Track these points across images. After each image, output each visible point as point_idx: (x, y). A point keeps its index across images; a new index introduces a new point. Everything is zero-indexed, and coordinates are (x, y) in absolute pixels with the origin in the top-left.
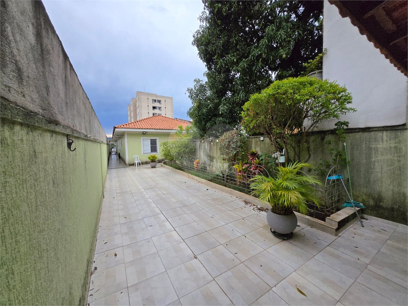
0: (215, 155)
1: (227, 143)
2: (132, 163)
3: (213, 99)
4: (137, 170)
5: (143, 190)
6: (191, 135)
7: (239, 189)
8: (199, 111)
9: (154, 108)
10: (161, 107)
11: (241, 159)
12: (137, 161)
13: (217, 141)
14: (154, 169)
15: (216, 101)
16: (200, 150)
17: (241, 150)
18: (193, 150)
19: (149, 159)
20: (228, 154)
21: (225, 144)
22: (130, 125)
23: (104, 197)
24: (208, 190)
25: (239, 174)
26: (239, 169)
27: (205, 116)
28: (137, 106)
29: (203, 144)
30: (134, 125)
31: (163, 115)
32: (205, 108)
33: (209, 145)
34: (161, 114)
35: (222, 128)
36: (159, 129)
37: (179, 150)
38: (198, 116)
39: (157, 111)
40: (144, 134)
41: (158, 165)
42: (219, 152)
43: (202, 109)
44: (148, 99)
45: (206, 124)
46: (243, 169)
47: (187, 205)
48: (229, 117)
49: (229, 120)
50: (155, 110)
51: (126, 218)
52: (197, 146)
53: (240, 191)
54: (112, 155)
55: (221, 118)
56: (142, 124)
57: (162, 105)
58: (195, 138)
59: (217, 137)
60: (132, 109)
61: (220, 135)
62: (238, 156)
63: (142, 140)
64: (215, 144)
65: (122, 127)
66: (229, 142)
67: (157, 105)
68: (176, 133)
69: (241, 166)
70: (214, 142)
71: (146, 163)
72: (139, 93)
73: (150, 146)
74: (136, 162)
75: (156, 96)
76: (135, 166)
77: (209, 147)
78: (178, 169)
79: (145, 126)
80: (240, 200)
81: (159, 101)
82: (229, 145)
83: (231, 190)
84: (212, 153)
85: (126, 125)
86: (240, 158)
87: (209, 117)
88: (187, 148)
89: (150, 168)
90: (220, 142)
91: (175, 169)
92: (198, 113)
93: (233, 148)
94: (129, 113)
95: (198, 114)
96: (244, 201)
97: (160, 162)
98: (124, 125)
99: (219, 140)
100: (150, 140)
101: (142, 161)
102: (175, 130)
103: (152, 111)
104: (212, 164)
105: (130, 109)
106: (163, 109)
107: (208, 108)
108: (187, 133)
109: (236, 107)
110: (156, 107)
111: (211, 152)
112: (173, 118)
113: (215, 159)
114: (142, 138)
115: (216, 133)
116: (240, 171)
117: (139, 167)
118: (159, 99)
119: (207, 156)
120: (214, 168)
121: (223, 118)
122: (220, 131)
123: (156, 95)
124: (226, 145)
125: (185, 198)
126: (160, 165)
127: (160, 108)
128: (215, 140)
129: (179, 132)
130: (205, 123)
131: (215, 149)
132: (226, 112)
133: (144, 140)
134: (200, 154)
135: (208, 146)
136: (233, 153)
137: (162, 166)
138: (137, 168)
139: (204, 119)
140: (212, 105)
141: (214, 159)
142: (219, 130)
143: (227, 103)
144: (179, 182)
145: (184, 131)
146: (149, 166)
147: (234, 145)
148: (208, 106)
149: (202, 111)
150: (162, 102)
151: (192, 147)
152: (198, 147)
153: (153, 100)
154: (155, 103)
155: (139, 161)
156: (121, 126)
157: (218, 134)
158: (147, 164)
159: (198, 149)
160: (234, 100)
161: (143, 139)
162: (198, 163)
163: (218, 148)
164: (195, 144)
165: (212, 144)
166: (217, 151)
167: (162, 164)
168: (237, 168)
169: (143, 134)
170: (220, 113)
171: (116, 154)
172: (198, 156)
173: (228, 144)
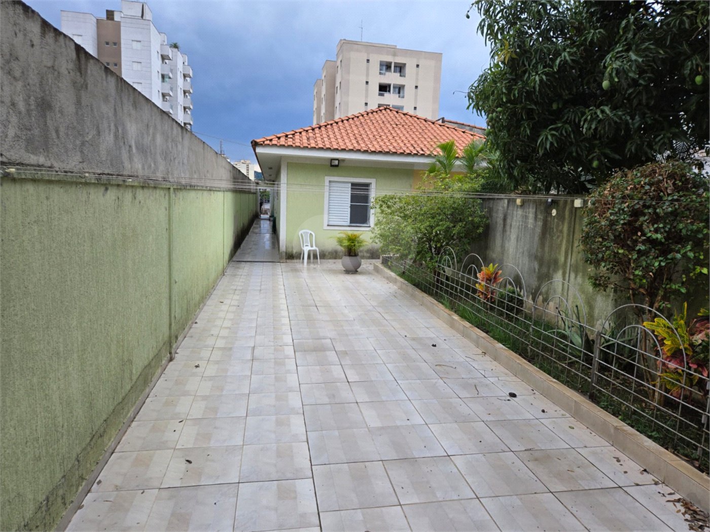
0: (562, 259)
1: (624, 218)
2: (295, 251)
3: (579, 30)
4: (305, 274)
5: (289, 351)
6: (478, 175)
7: (659, 429)
8: (514, 81)
9: (384, 88)
10: (403, 86)
11: (686, 297)
12: (309, 248)
13: (578, 203)
14: (350, 278)
15: (593, 34)
16: (504, 230)
17: (691, 255)
18: (481, 230)
19: (341, 246)
20: (622, 264)
21: (612, 223)
22: (297, 136)
23: (171, 359)
24: (513, 395)
25: (672, 365)
26: (673, 341)
27: (536, 104)
28: (338, 84)
29: (520, 212)
30: (308, 139)
31: (408, 109)
32: (540, 67)
33: (540, 216)
34: (402, 108)
35: (608, 151)
36: (380, 152)
37: (431, 227)
38: (509, 101)
39: (390, 99)
40: (335, 166)
41: (366, 264)
42: (578, 246)
43: (525, 72)
44: (368, 61)
45: (535, 134)
46: (692, 345)
47: (415, 460)
48: (647, 104)
49: (643, 116)
50: (386, 94)
51: (189, 462)
52: (494, 214)
53: (666, 441)
54: (262, 222)
55: (607, 109)
56: (332, 136)
57: (407, 81)
58: (492, 187)
59: (580, 190)
60: (324, 92)
61: (590, 182)
62: (670, 280)
63: (327, 183)
64: (567, 213)
65: (274, 142)
66: (636, 214)
67: (392, 78)
68: (432, 169)
69: (682, 331)
70: (565, 207)
71: (334, 255)
72: (346, 45)
73: (349, 204)
74: (306, 249)
75: (394, 51)
76: (303, 262)
77: (540, 223)
78: (421, 289)
79: (340, 140)
80: (662, 488)
81: (400, 68)
82: (632, 228)
83: (616, 428)
84: (551, 247)
85: (287, 136)
86: (683, 290)
87: (555, 106)
88: (460, 221)
89: (340, 272)
90: (591, 211)
91: (411, 288)
92: (510, 89)
93: (652, 242)
94: (315, 106)
95: (508, 95)
96: (686, 505)
97: (373, 255)
98: (279, 138)
99: (585, 202)
100: (350, 185)
101: (323, 248)
102: (429, 156)
103: (375, 100)
104: (544, 289)
105: (319, 93)
106: (409, 91)
107: (552, 67)
108: (470, 167)
109: (689, 58)
110: (390, 86)
111: (547, 244)
112: (429, 118)
113: (560, 273)
114: (327, 179)
115: (575, 171)
116: (676, 355)
117: (312, 266)
118: (400, 60)
119: (530, 256)
120: (551, 304)
121: (613, 109)
122: (595, 164)
123: (394, 48)
124: (619, 227)
125: (418, 420)
126: (371, 268)
127: (400, 89)
128: (569, 199)
129: (439, 161)
130: (531, 130)
131: (565, 235)
132: (635, 83)
133: (333, 184)
134: (503, 246)
135: (536, 218)
136: (648, 266)
137: (376, 269)
138: (308, 269)
139: (530, 112)
140: (570, 54)
141: (555, 271)
142: (591, 161)
143: (643, 41)
144: (414, 339)
145: (458, 163)
146: (338, 265)
147: (656, 231)
148: (553, 60)
149: (526, 84)
150: (408, 70)
151: (477, 220)
152: (500, 221)
153: (382, 64)
154: (387, 73)
155: (314, 248)
156: (271, 140)
157: (583, 179)
158: (335, 258)
159: (500, 228)
160: (682, 22)
161: (330, 181)
162: (491, 279)
163: (578, 235)
164: (490, 211)
165: (554, 212)
166: (571, 243)
167: (378, 263)
168: (661, 332)
169: (332, 166)
170: (605, 84)
171: (269, 220)
172: (494, 254)
173: (629, 223)
